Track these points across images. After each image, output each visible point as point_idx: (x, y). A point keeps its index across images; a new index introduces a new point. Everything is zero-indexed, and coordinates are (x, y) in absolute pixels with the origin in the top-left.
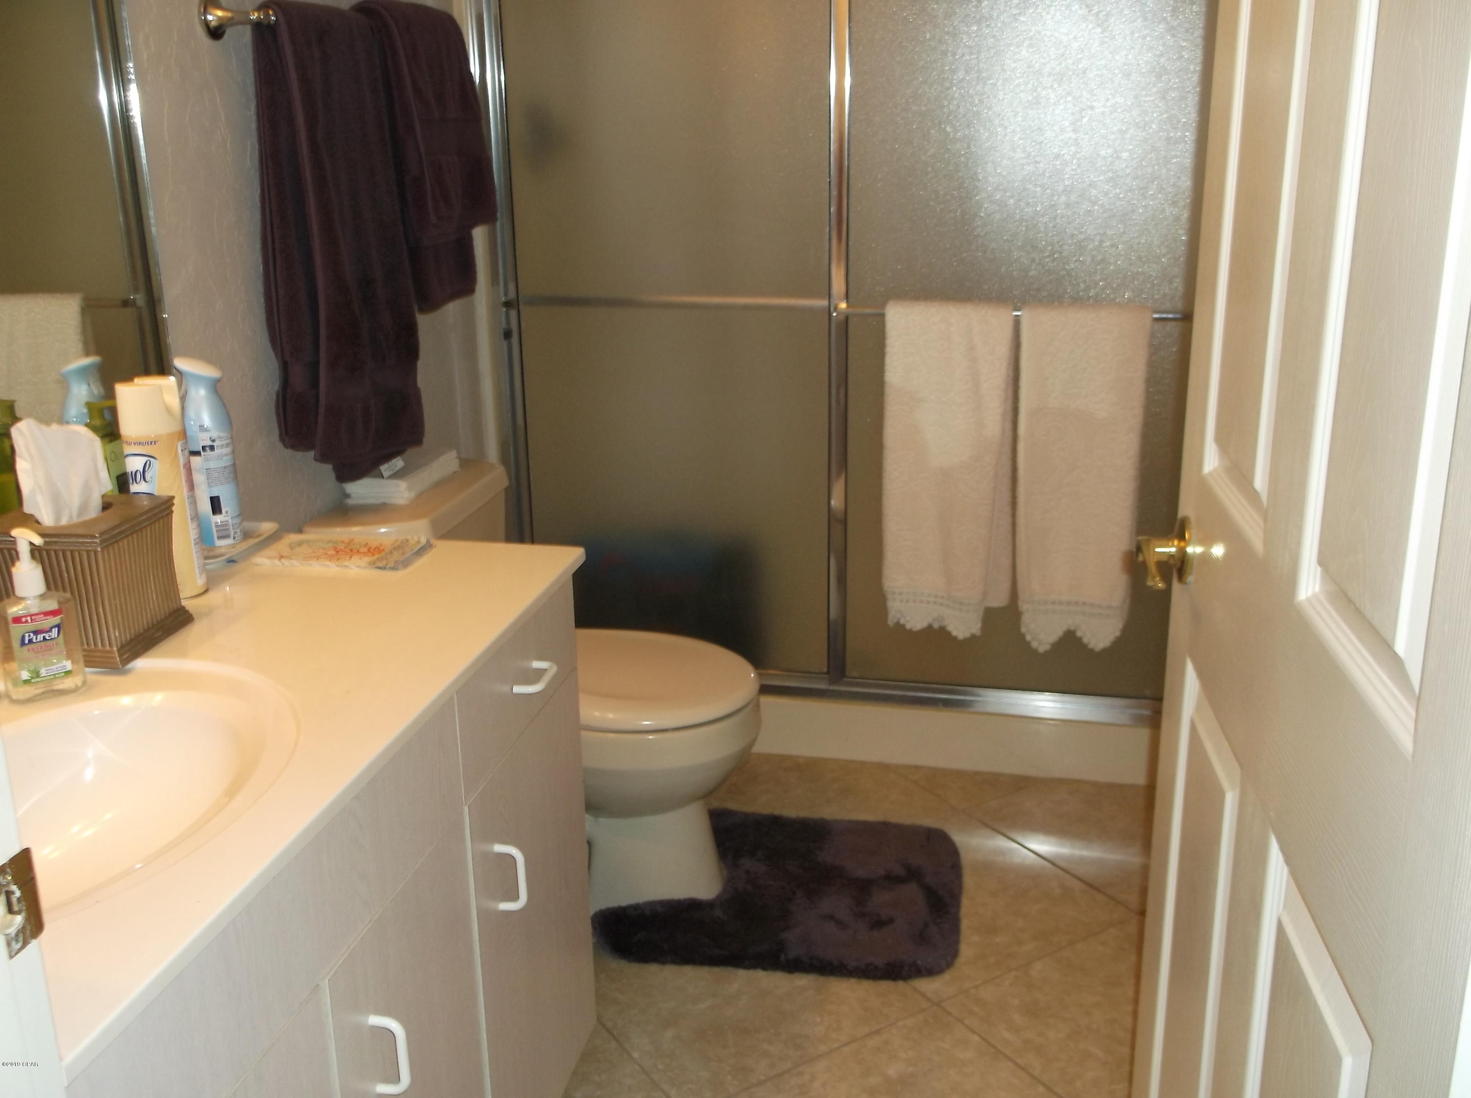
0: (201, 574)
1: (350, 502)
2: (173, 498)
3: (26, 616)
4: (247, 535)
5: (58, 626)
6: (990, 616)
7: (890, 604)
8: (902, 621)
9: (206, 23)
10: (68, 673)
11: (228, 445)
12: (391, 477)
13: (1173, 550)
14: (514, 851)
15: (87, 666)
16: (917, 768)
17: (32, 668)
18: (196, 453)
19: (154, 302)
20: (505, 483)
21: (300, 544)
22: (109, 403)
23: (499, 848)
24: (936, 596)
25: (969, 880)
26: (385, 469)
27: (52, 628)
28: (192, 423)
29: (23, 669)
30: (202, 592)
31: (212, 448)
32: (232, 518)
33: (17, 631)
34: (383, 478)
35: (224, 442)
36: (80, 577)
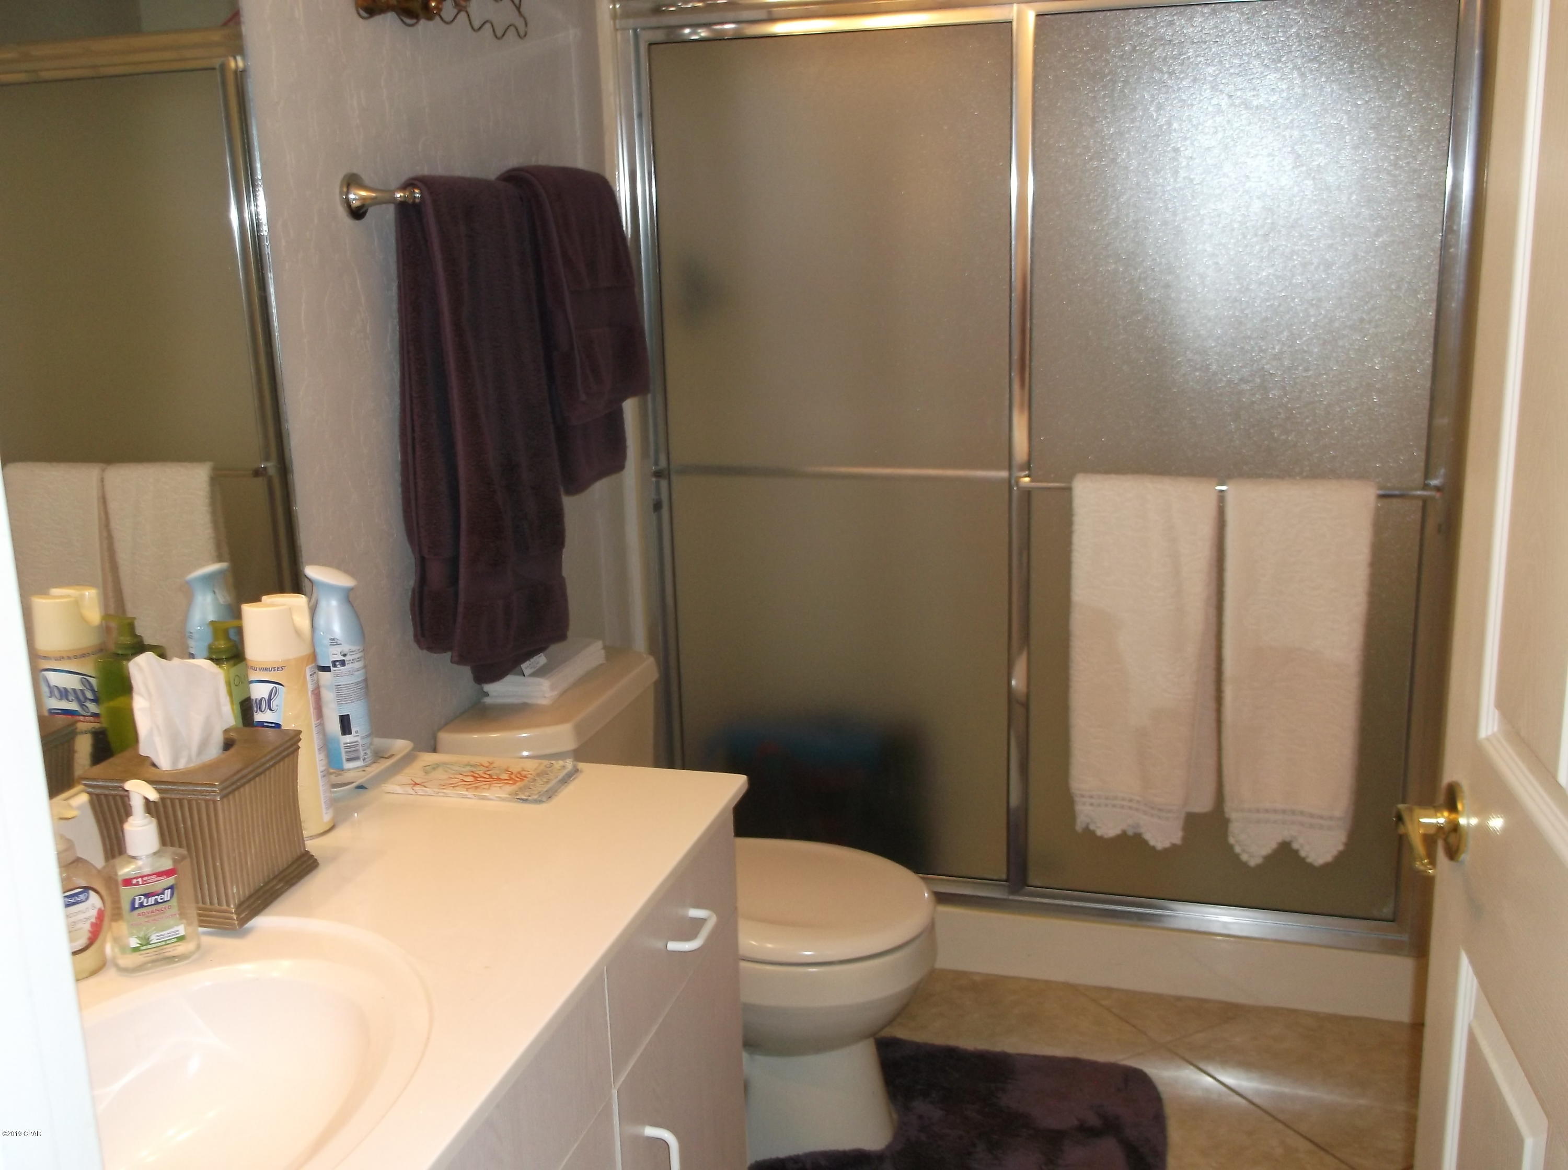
0: (327, 808)
1: (487, 700)
2: (300, 732)
3: (137, 878)
4: (379, 755)
5: (171, 888)
6: (1192, 822)
7: (1079, 808)
8: (1092, 827)
9: (348, 203)
10: (181, 939)
11: (359, 659)
12: (534, 674)
13: (1441, 820)
14: (666, 1135)
15: (201, 926)
16: (1110, 990)
17: (142, 934)
18: (326, 669)
19: (284, 469)
20: (654, 675)
21: (435, 767)
22: (235, 623)
23: (651, 1131)
24: (1131, 800)
25: (1175, 1134)
26: (526, 667)
27: (165, 889)
28: (322, 633)
29: (131, 935)
30: (328, 828)
31: (343, 663)
32: (363, 738)
33: (127, 894)
34: (524, 676)
35: (356, 656)
36: (197, 828)
